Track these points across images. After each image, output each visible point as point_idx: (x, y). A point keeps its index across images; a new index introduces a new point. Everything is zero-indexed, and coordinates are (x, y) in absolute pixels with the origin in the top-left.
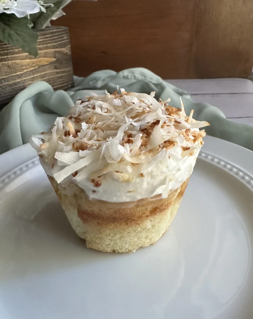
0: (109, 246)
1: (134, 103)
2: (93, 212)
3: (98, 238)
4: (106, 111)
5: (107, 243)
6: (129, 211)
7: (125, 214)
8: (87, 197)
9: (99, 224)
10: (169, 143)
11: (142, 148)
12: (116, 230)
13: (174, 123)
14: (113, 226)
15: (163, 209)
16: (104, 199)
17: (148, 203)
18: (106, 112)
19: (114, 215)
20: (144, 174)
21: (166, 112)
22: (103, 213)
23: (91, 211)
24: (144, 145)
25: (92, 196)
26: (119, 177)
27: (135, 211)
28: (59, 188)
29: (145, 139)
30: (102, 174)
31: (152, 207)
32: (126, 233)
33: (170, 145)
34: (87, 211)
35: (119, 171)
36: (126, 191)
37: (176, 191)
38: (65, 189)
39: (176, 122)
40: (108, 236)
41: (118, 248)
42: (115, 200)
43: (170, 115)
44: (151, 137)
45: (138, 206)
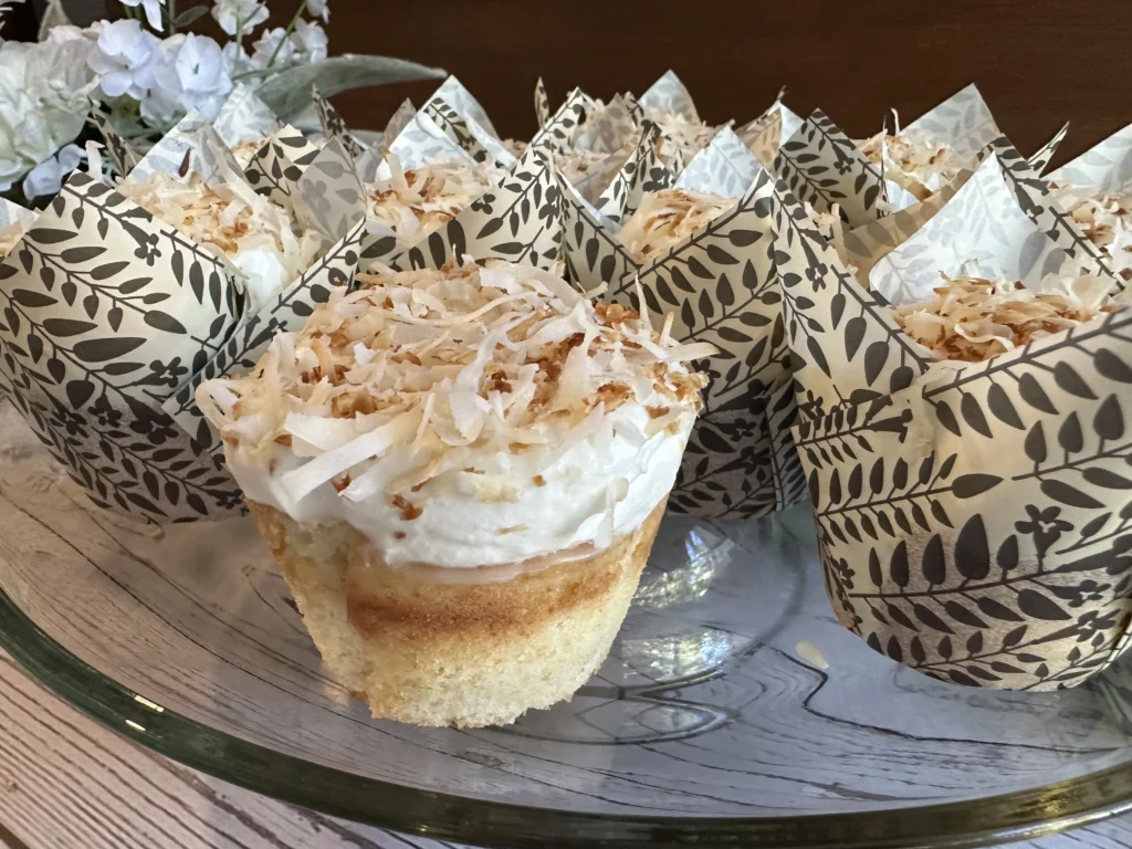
0: (439, 708)
1: (505, 291)
2: (395, 602)
3: (407, 683)
4: (425, 312)
5: (433, 699)
6: (502, 594)
7: (489, 604)
8: (377, 556)
9: (411, 638)
10: (614, 392)
11: (536, 409)
12: (460, 656)
13: (621, 344)
14: (451, 641)
15: (596, 592)
16: (430, 558)
17: (554, 568)
18: (424, 317)
19: (458, 608)
20: (545, 478)
21: (596, 318)
22: (424, 603)
23: (389, 598)
24: (543, 399)
25: (393, 552)
26: (475, 486)
27: (516, 593)
28: (287, 539)
29: (543, 384)
30: (425, 479)
31: (565, 580)
32: (490, 662)
33: (616, 397)
34: (376, 598)
35: (476, 469)
36: (494, 528)
37: (630, 537)
38: (306, 538)
39: (626, 342)
40: (436, 675)
41: (465, 713)
42: (461, 556)
43: (611, 327)
44: (560, 378)
45: (525, 578)
